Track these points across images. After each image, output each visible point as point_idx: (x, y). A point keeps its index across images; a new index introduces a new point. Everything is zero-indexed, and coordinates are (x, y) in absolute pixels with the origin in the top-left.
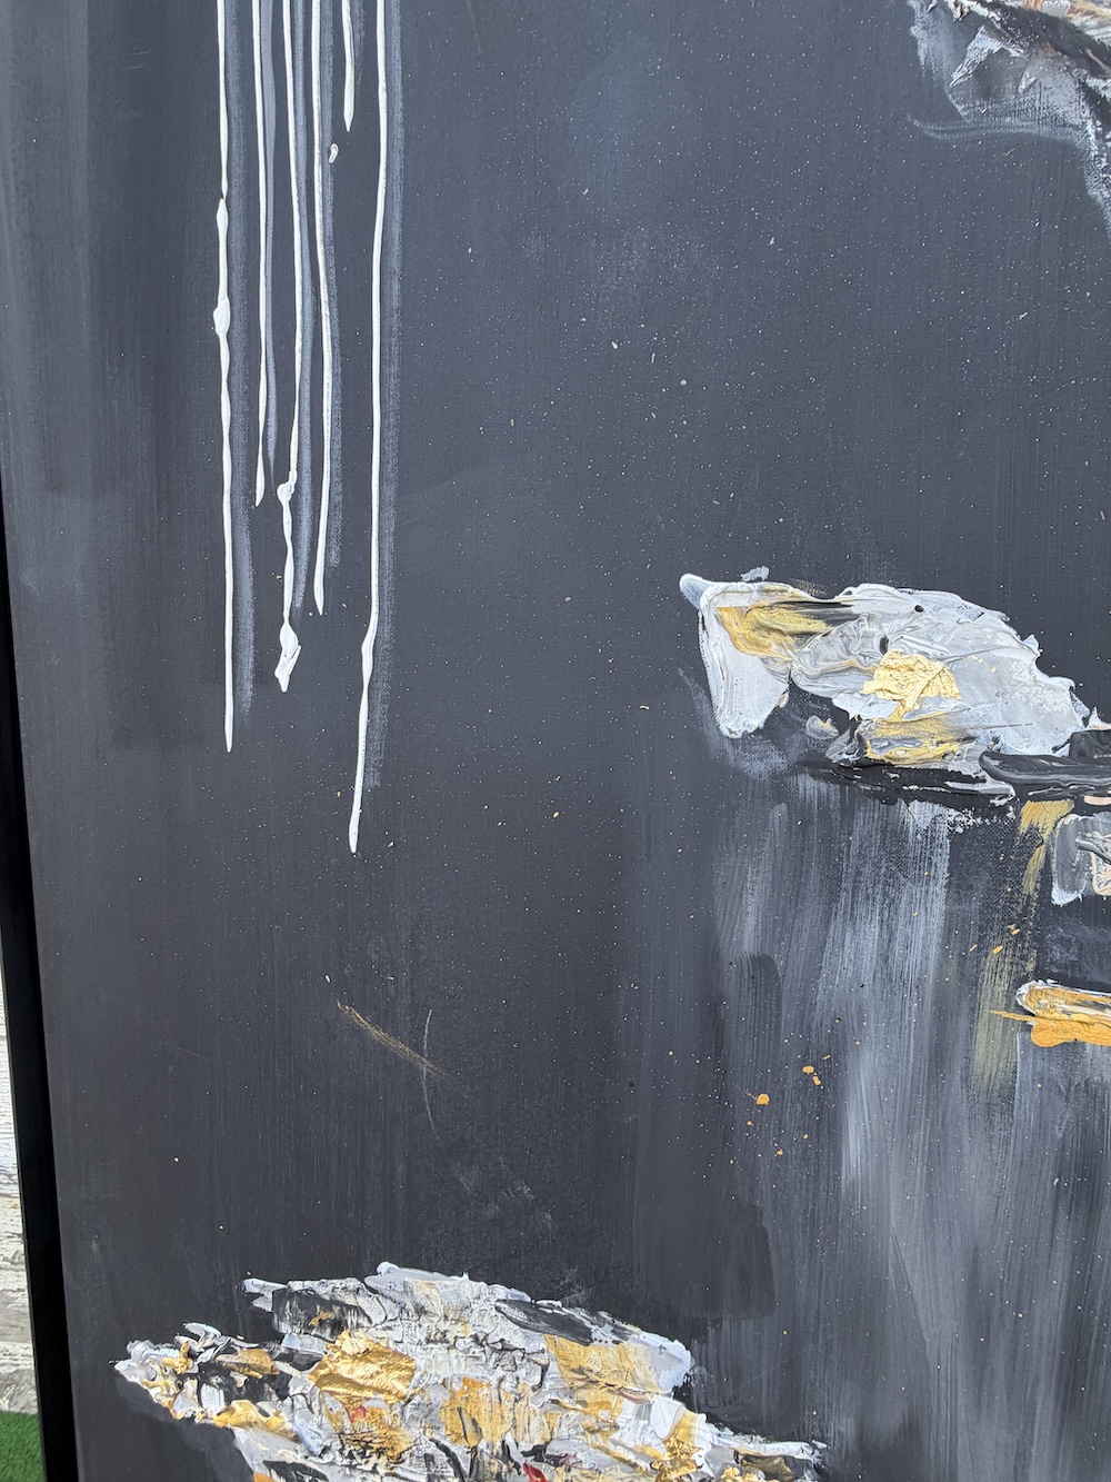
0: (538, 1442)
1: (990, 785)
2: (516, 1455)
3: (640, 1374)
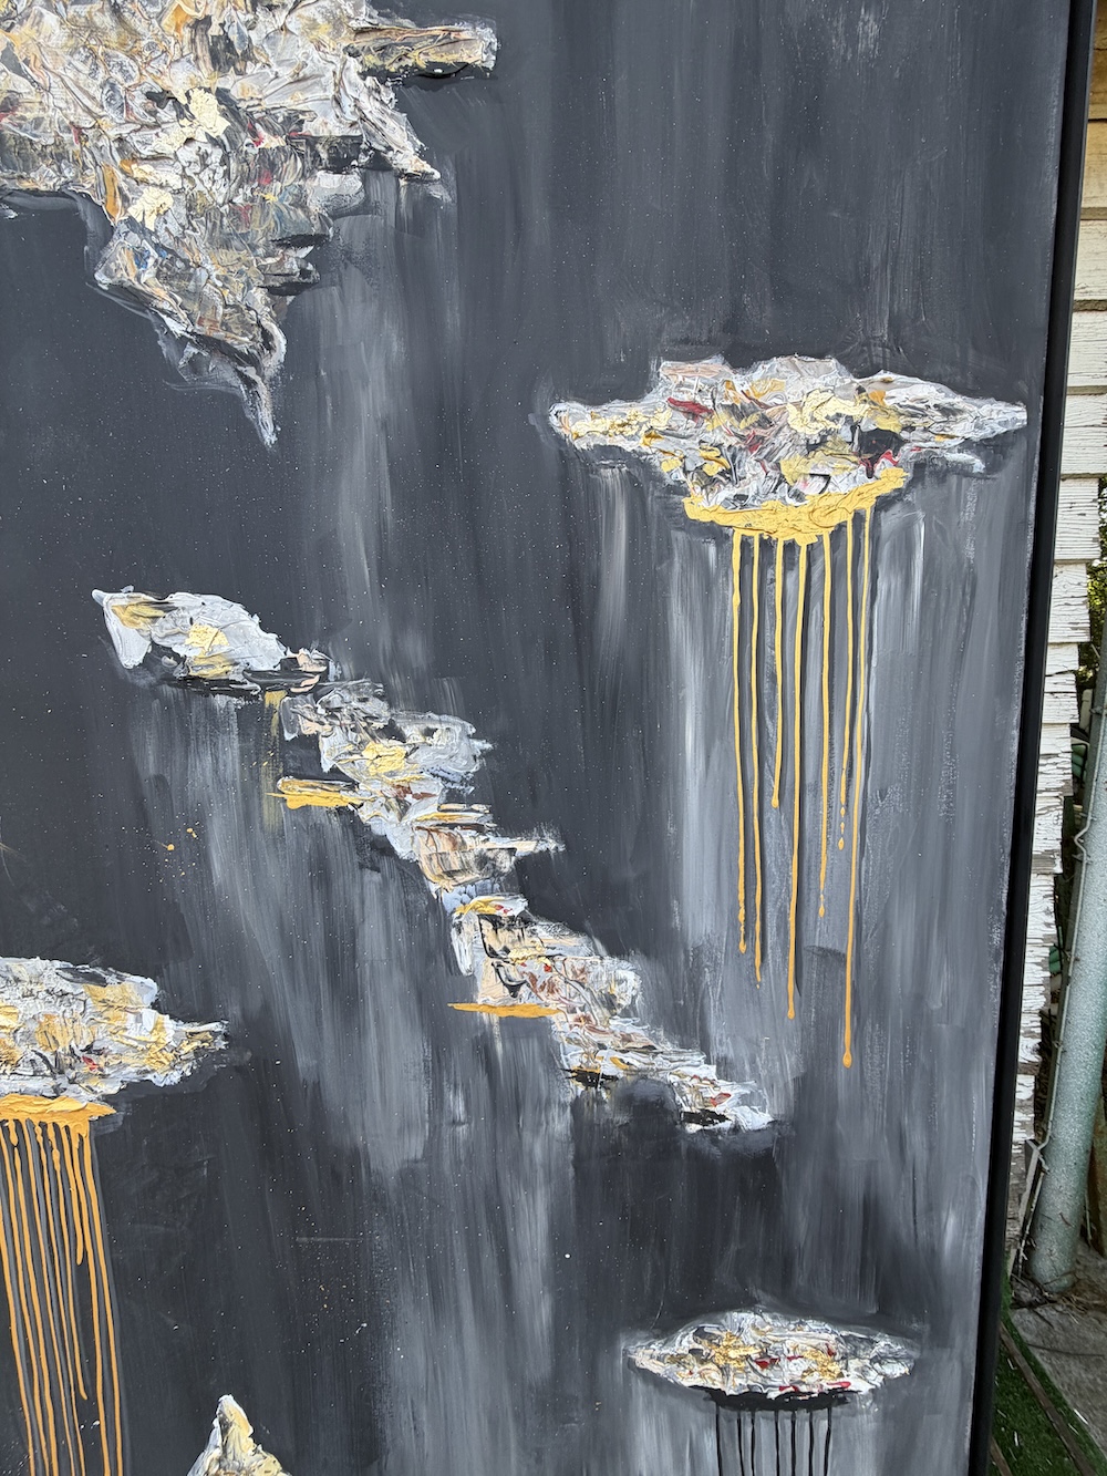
0: (88, 1043)
1: (249, 685)
2: (78, 1052)
3: (134, 999)
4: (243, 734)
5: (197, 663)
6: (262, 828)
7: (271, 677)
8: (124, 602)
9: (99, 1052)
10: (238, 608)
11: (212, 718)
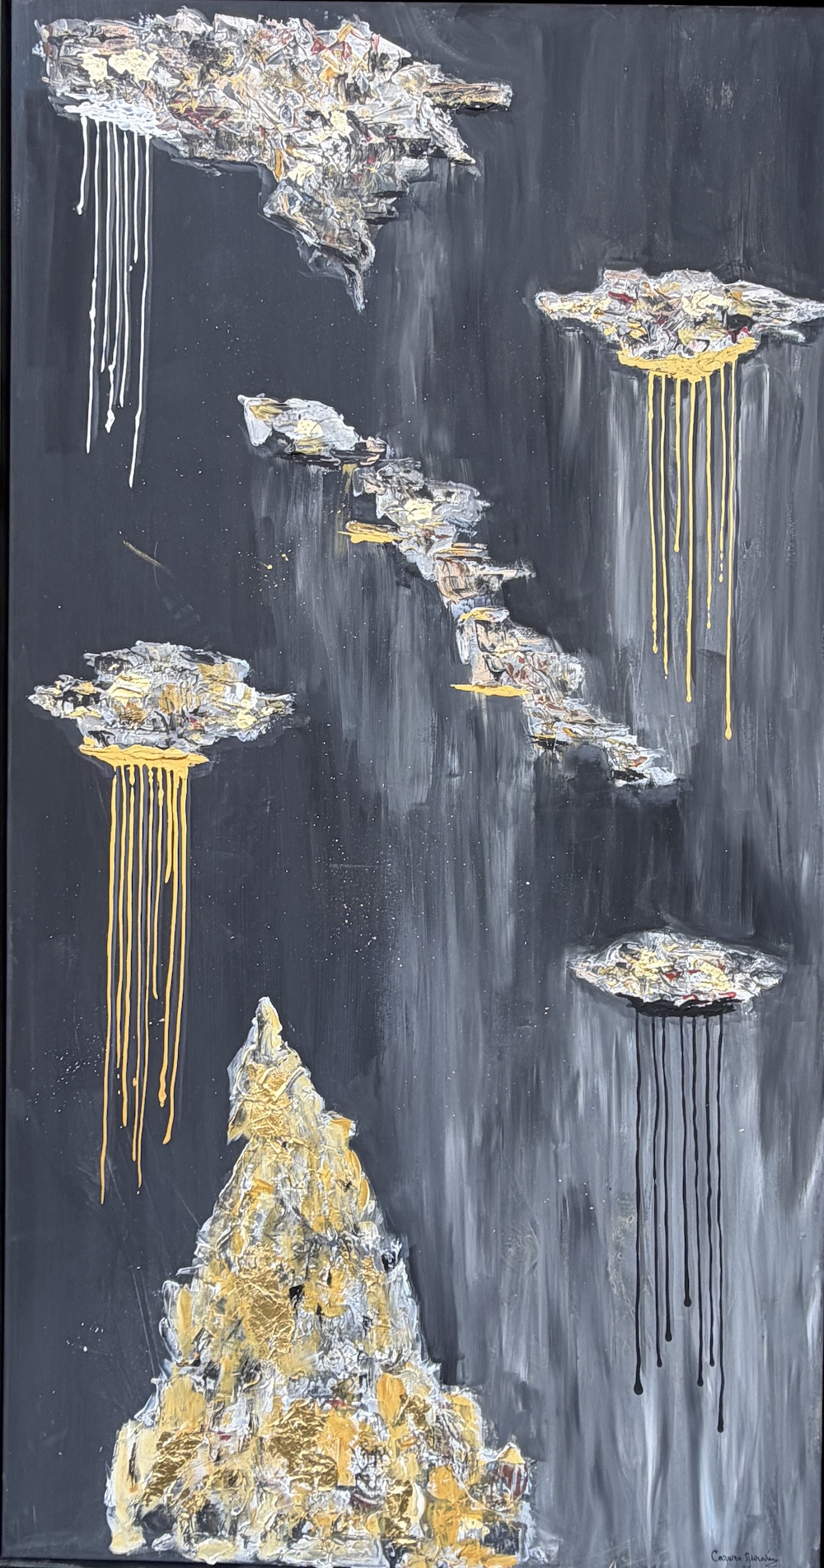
0: (196, 707)
1: (333, 459)
2: (187, 715)
3: (232, 674)
4: (326, 492)
5: (300, 444)
6: (333, 555)
7: (349, 454)
8: (258, 404)
9: (202, 715)
10: (330, 409)
11: (308, 482)
